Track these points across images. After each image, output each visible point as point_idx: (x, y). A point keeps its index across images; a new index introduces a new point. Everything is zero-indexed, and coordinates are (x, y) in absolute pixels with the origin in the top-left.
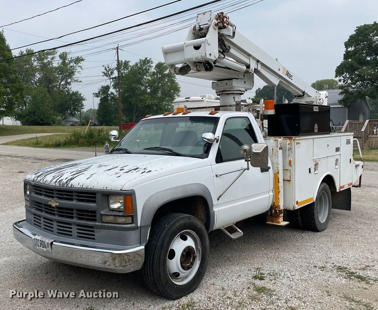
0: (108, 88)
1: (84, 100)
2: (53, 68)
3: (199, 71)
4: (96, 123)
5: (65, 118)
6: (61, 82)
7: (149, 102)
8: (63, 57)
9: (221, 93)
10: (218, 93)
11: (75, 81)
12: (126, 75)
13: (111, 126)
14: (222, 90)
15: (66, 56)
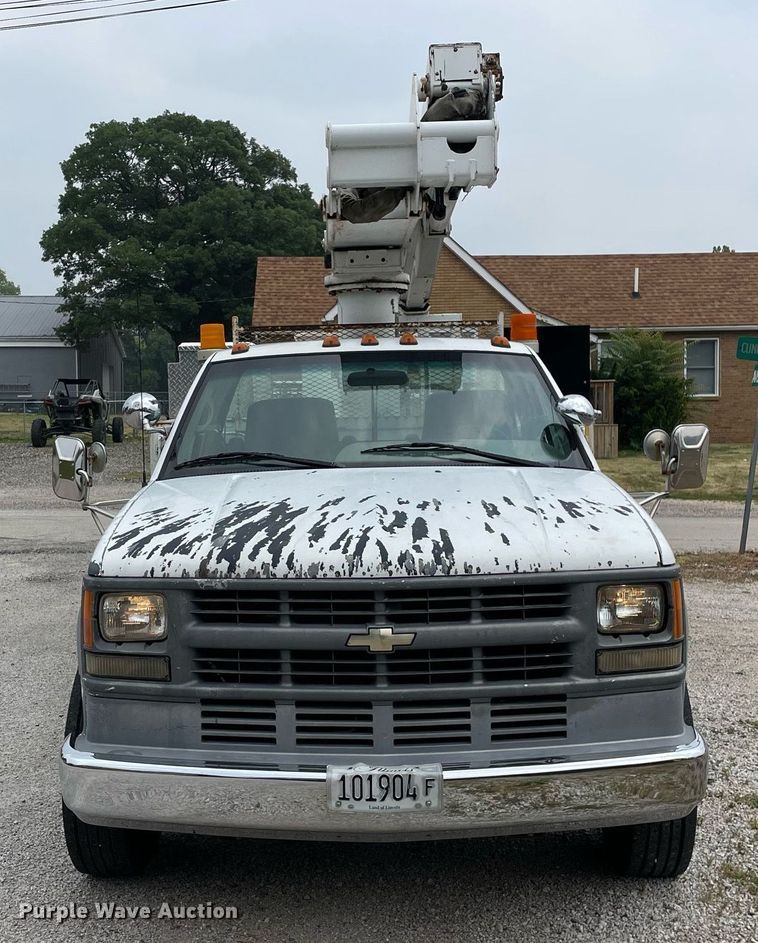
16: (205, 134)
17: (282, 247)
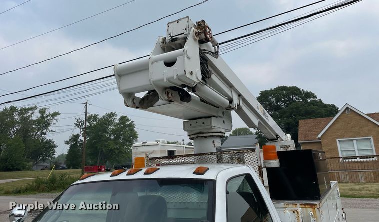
0: (78, 136)
1: (56, 147)
2: (32, 121)
3: (171, 101)
4: (65, 166)
5: (37, 163)
6: (37, 132)
7: (112, 147)
8: (42, 112)
9: (196, 136)
10: (192, 137)
11: (50, 131)
12: (95, 126)
13: (78, 169)
14: (198, 132)
15: (45, 112)
16: (289, 90)
17: (315, 116)
